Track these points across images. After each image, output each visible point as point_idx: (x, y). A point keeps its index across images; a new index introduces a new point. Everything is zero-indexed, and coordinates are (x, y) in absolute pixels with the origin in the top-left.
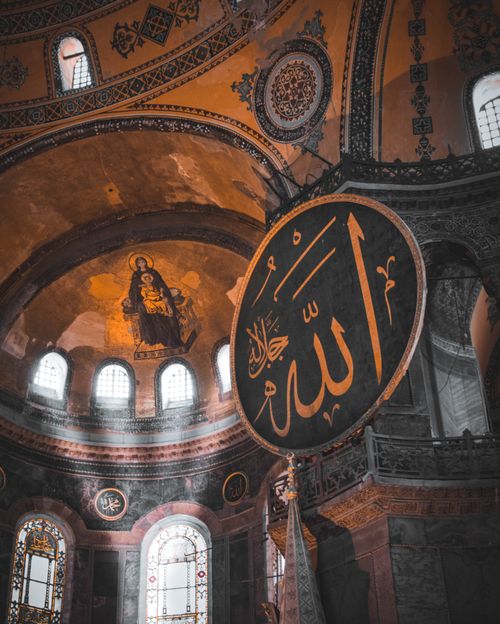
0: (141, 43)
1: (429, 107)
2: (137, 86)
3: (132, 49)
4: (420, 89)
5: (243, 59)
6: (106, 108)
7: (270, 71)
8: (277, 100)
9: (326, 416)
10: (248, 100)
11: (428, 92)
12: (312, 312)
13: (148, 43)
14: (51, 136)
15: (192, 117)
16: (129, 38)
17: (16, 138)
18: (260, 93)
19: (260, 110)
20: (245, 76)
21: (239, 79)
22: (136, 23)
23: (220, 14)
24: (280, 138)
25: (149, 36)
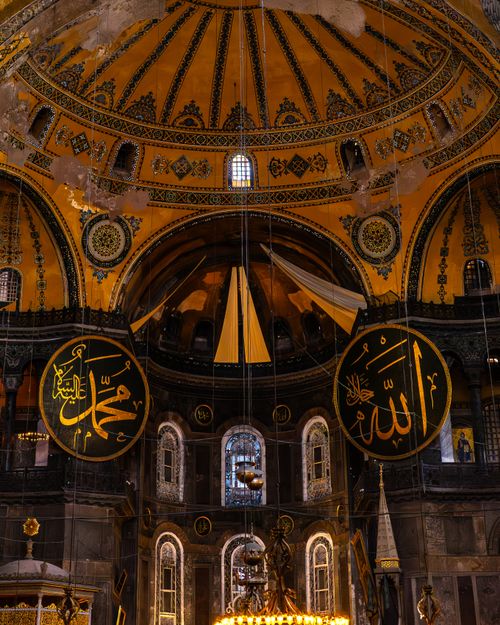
0: (286, 173)
1: (447, 270)
2: (280, 197)
3: (280, 173)
4: (444, 260)
5: (348, 206)
6: (259, 205)
7: (364, 220)
8: (366, 237)
9: (394, 442)
10: (348, 230)
11: (447, 262)
12: (389, 385)
13: (291, 174)
14: (223, 214)
15: (312, 227)
16: (279, 168)
17: (201, 211)
18: (356, 228)
19: (355, 238)
20: (349, 217)
21: (345, 217)
22: (285, 161)
23: (338, 175)
24: (365, 259)
25: (292, 170)
